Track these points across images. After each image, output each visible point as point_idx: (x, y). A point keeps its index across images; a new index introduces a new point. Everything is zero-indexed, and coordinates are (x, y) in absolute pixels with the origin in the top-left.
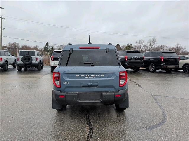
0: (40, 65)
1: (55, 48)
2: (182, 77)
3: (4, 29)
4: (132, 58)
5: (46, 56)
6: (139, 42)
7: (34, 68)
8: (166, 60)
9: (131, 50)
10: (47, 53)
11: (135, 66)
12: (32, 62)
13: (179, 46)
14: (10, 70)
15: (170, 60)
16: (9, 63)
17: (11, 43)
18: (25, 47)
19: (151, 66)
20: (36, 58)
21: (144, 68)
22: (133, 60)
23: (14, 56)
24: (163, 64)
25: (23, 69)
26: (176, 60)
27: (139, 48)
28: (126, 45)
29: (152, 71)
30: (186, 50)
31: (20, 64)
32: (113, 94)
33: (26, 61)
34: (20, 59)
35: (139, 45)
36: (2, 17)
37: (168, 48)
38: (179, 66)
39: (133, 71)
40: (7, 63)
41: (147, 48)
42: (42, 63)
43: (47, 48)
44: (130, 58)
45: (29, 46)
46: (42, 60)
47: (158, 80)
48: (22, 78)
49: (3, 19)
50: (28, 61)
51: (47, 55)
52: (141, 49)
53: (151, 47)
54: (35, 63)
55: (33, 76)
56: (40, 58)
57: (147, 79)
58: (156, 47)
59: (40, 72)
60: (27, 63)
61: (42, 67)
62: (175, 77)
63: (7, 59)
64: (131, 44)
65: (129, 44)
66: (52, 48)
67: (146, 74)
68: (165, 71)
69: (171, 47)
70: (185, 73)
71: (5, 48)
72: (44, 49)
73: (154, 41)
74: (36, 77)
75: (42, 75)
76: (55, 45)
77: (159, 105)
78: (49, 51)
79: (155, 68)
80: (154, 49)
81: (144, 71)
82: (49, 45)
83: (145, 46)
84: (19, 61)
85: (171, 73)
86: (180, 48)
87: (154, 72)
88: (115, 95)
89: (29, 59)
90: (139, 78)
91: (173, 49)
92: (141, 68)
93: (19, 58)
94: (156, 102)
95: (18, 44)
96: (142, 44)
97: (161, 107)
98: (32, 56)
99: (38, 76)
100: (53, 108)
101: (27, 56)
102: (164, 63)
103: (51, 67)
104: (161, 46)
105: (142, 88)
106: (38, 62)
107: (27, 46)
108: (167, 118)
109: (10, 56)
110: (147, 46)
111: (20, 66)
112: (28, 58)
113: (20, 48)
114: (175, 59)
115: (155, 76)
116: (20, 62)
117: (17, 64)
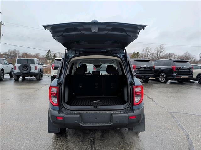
0: (39, 75)
1: (58, 55)
2: (197, 88)
3: (3, 35)
4: (141, 67)
5: (47, 64)
6: (146, 50)
7: (33, 77)
8: (178, 69)
9: (138, 58)
10: (48, 61)
11: (144, 76)
12: (31, 71)
13: (188, 54)
14: (6, 80)
15: (183, 70)
16: (5, 72)
17: (11, 50)
18: (25, 55)
19: (162, 76)
20: (36, 67)
21: (154, 78)
22: (142, 69)
23: (11, 64)
24: (175, 74)
25: (20, 79)
26: (190, 70)
27: (146, 56)
28: (133, 53)
29: (163, 81)
30: (196, 58)
31: (17, 73)
32: (127, 115)
33: (24, 70)
34: (17, 68)
35: (146, 53)
36: (1, 23)
37: (177, 56)
38: (193, 76)
39: (142, 81)
40: (2, 72)
41: (155, 56)
42: (42, 72)
43: (49, 56)
44: (139, 67)
45: (30, 53)
46: (43, 69)
47: (172, 93)
48: (18, 89)
49: (2, 25)
50: (26, 70)
51: (49, 63)
52: (148, 57)
53: (158, 56)
54: (34, 72)
55: (30, 87)
56: (40, 67)
57: (159, 91)
58: (163, 55)
59: (40, 81)
60: (25, 72)
61: (42, 76)
62: (189, 88)
63: (3, 68)
64: (138, 52)
65: (136, 52)
66: (54, 56)
67: (157, 85)
68: (177, 82)
69: (180, 55)
70: (200, 84)
71: (4, 56)
72: (45, 57)
73: (161, 49)
74: (33, 88)
75: (42, 86)
76: (57, 53)
77: (179, 125)
78: (51, 58)
79: (167, 78)
80: (162, 58)
81: (154, 82)
82: (51, 53)
83: (152, 54)
84: (16, 70)
85: (185, 84)
86: (189, 56)
87: (165, 82)
88: (128, 117)
89: (27, 68)
90: (150, 90)
91: (181, 57)
92: (150, 78)
93: (16, 66)
94: (176, 121)
95: (18, 51)
96: (149, 52)
97: (182, 128)
98: (30, 65)
99: (36, 87)
100: (49, 131)
101: (26, 65)
102: (177, 73)
103: (52, 77)
104: (170, 54)
105: (155, 102)
106: (37, 71)
107: (28, 53)
108: (195, 145)
109: (7, 64)
110: (155, 54)
111: (17, 76)
112: (26, 66)
113: (20, 55)
114: (188, 68)
115: (168, 88)
116: (18, 71)
117: (14, 73)
